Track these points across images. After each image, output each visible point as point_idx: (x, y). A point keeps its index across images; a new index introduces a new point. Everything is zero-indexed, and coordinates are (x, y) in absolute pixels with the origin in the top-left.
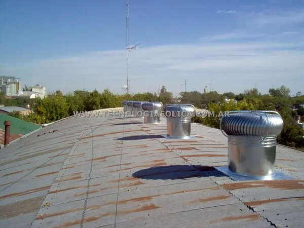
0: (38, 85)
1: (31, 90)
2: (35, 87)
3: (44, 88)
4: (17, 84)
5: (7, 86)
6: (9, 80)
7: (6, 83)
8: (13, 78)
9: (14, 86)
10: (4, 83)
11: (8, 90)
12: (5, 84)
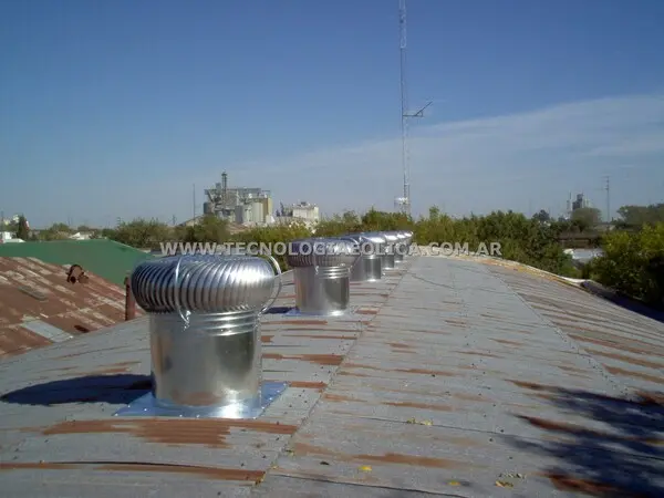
0: (304, 204)
1: (291, 214)
2: (299, 207)
3: (316, 209)
4: (264, 201)
5: (245, 207)
6: (250, 196)
7: (244, 201)
8: (257, 191)
9: (259, 207)
10: (242, 200)
11: (247, 215)
12: (242, 204)
